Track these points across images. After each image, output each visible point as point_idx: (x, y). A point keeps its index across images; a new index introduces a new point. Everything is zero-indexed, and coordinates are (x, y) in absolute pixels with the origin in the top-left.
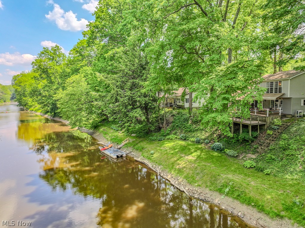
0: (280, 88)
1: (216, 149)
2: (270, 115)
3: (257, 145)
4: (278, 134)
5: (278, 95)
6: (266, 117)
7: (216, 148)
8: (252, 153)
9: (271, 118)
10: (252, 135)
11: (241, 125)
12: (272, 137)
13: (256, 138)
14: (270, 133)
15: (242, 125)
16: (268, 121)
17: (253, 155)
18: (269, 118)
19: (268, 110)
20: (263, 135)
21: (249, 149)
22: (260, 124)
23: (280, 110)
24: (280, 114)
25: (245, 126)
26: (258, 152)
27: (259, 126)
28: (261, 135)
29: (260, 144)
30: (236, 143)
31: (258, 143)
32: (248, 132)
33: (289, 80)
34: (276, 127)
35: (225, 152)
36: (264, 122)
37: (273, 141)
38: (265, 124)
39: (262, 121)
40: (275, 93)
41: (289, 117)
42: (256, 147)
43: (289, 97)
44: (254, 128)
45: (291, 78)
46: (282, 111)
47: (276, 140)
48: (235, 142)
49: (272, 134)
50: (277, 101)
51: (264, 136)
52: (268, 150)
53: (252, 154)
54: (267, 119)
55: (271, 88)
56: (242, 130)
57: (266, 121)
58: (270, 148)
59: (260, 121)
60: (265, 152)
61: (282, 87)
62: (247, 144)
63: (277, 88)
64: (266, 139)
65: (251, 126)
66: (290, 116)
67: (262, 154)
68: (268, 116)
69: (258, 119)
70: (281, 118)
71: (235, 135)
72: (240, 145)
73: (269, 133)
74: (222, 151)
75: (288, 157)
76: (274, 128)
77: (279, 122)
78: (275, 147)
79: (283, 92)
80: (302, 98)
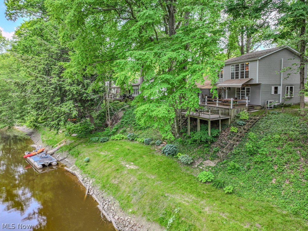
0: (247, 71)
1: (167, 153)
2: (234, 106)
3: (217, 147)
4: (244, 131)
5: (245, 80)
6: (229, 110)
7: (167, 152)
8: (210, 159)
9: (235, 110)
10: (211, 134)
11: (198, 121)
12: (236, 136)
13: (217, 137)
14: (234, 130)
15: (200, 120)
16: (232, 115)
17: (211, 162)
18: (233, 110)
19: (232, 100)
20: (225, 133)
21: (207, 153)
22: (222, 118)
23: (247, 100)
24: (247, 105)
25: (204, 122)
26: (218, 157)
27: (220, 121)
28: (224, 133)
29: (222, 146)
30: (192, 144)
31: (219, 145)
32: (207, 130)
33: (258, 61)
34: (241, 122)
35: (177, 157)
36: (227, 115)
37: (237, 141)
38: (228, 119)
39: (225, 115)
40: (241, 78)
41: (257, 108)
42: (216, 151)
43: (257, 83)
44: (215, 123)
45: (260, 58)
46: (249, 101)
47: (242, 140)
48: (191, 143)
49: (236, 132)
50: (243, 89)
51: (226, 134)
52: (231, 155)
53: (211, 160)
54: (231, 112)
55: (236, 72)
56: (200, 127)
57: (230, 114)
58: (234, 151)
59: (222, 114)
60: (228, 158)
61: (249, 70)
62: (205, 146)
63: (243, 72)
64: (229, 139)
65: (210, 122)
66: (259, 108)
67: (223, 160)
68: (232, 108)
69: (220, 112)
70: (248, 110)
71: (192, 133)
72: (198, 146)
73: (233, 131)
74: (174, 156)
75: (256, 166)
76: (239, 124)
77: (245, 115)
78: (240, 151)
79: (250, 77)
80: (273, 85)
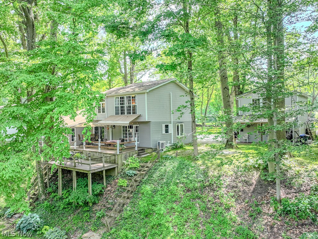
0: (135, 106)
1: (25, 229)
2: (121, 150)
3: (102, 211)
4: (135, 184)
5: (132, 117)
6: (115, 155)
7: (24, 227)
8: (93, 229)
9: (123, 156)
10: (93, 191)
11: (74, 174)
12: (126, 191)
13: (100, 194)
14: (123, 184)
15: (77, 173)
16: (120, 162)
17: (94, 234)
18: (120, 157)
19: (118, 142)
20: (112, 187)
21: (88, 220)
22: (106, 168)
23: (136, 141)
24: (136, 149)
25: (82, 175)
26: (104, 225)
27: (104, 172)
28: (109, 188)
29: (108, 208)
30: (66, 208)
31: (104, 206)
32: (87, 185)
33: (146, 94)
34: (131, 172)
35: (42, 233)
36: (113, 163)
37: (128, 198)
38: (115, 168)
39: (110, 162)
40: (127, 114)
41: (148, 152)
42: (101, 216)
43: (147, 120)
44: (97, 177)
45: (148, 91)
46: (139, 143)
47: (133, 197)
48: (64, 208)
49: (126, 185)
50: (131, 127)
51: (113, 189)
52: (121, 219)
53: (94, 231)
54: (118, 158)
55: (121, 106)
56: (77, 182)
57: (116, 162)
58: (125, 214)
59: (106, 162)
60: (117, 225)
61: (137, 105)
62: (84, 210)
63: (130, 107)
64: (118, 196)
65: (90, 175)
66: (150, 150)
67: (111, 229)
68: (118, 153)
69: (104, 159)
70: (138, 155)
71: (65, 192)
72: (74, 211)
73: (121, 184)
74: (38, 233)
75: (153, 231)
76: (129, 175)
77: (135, 162)
78: (132, 212)
79: (138, 113)
80: (163, 123)
